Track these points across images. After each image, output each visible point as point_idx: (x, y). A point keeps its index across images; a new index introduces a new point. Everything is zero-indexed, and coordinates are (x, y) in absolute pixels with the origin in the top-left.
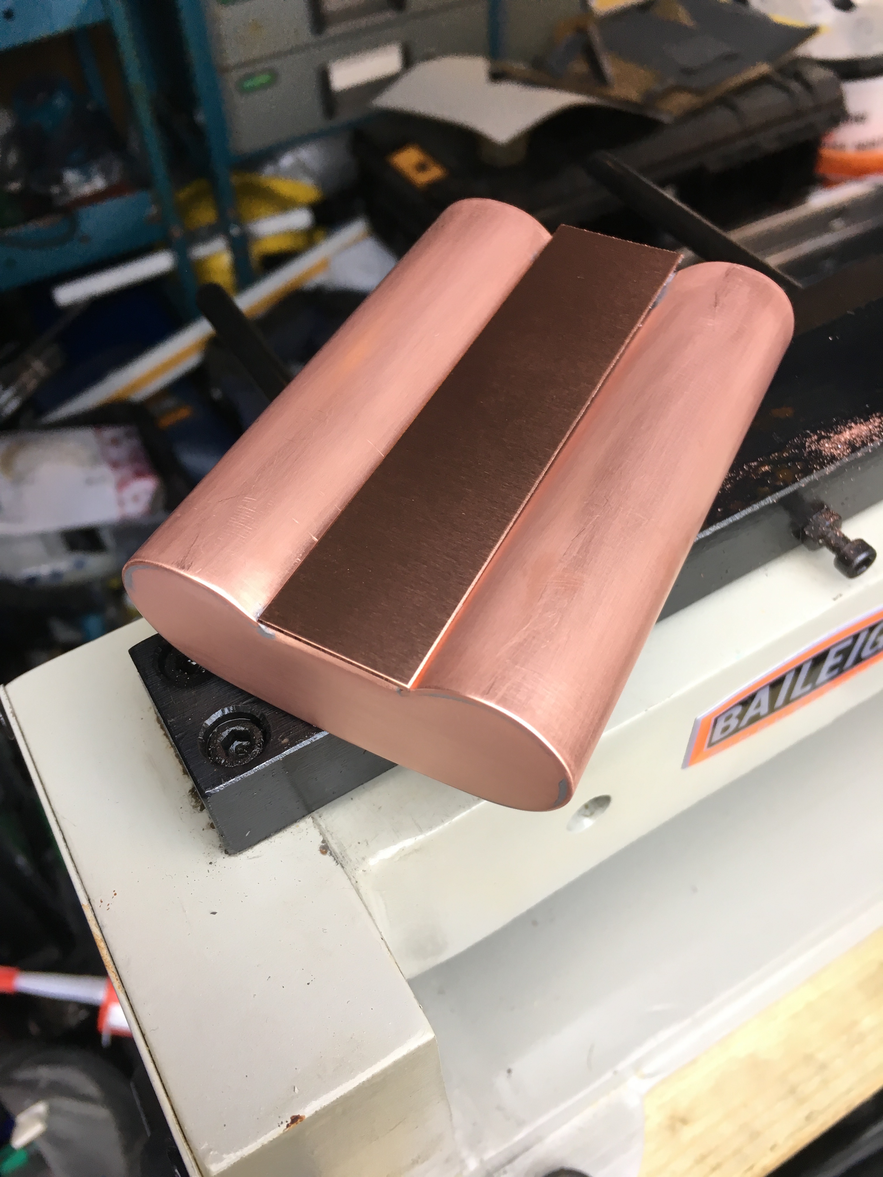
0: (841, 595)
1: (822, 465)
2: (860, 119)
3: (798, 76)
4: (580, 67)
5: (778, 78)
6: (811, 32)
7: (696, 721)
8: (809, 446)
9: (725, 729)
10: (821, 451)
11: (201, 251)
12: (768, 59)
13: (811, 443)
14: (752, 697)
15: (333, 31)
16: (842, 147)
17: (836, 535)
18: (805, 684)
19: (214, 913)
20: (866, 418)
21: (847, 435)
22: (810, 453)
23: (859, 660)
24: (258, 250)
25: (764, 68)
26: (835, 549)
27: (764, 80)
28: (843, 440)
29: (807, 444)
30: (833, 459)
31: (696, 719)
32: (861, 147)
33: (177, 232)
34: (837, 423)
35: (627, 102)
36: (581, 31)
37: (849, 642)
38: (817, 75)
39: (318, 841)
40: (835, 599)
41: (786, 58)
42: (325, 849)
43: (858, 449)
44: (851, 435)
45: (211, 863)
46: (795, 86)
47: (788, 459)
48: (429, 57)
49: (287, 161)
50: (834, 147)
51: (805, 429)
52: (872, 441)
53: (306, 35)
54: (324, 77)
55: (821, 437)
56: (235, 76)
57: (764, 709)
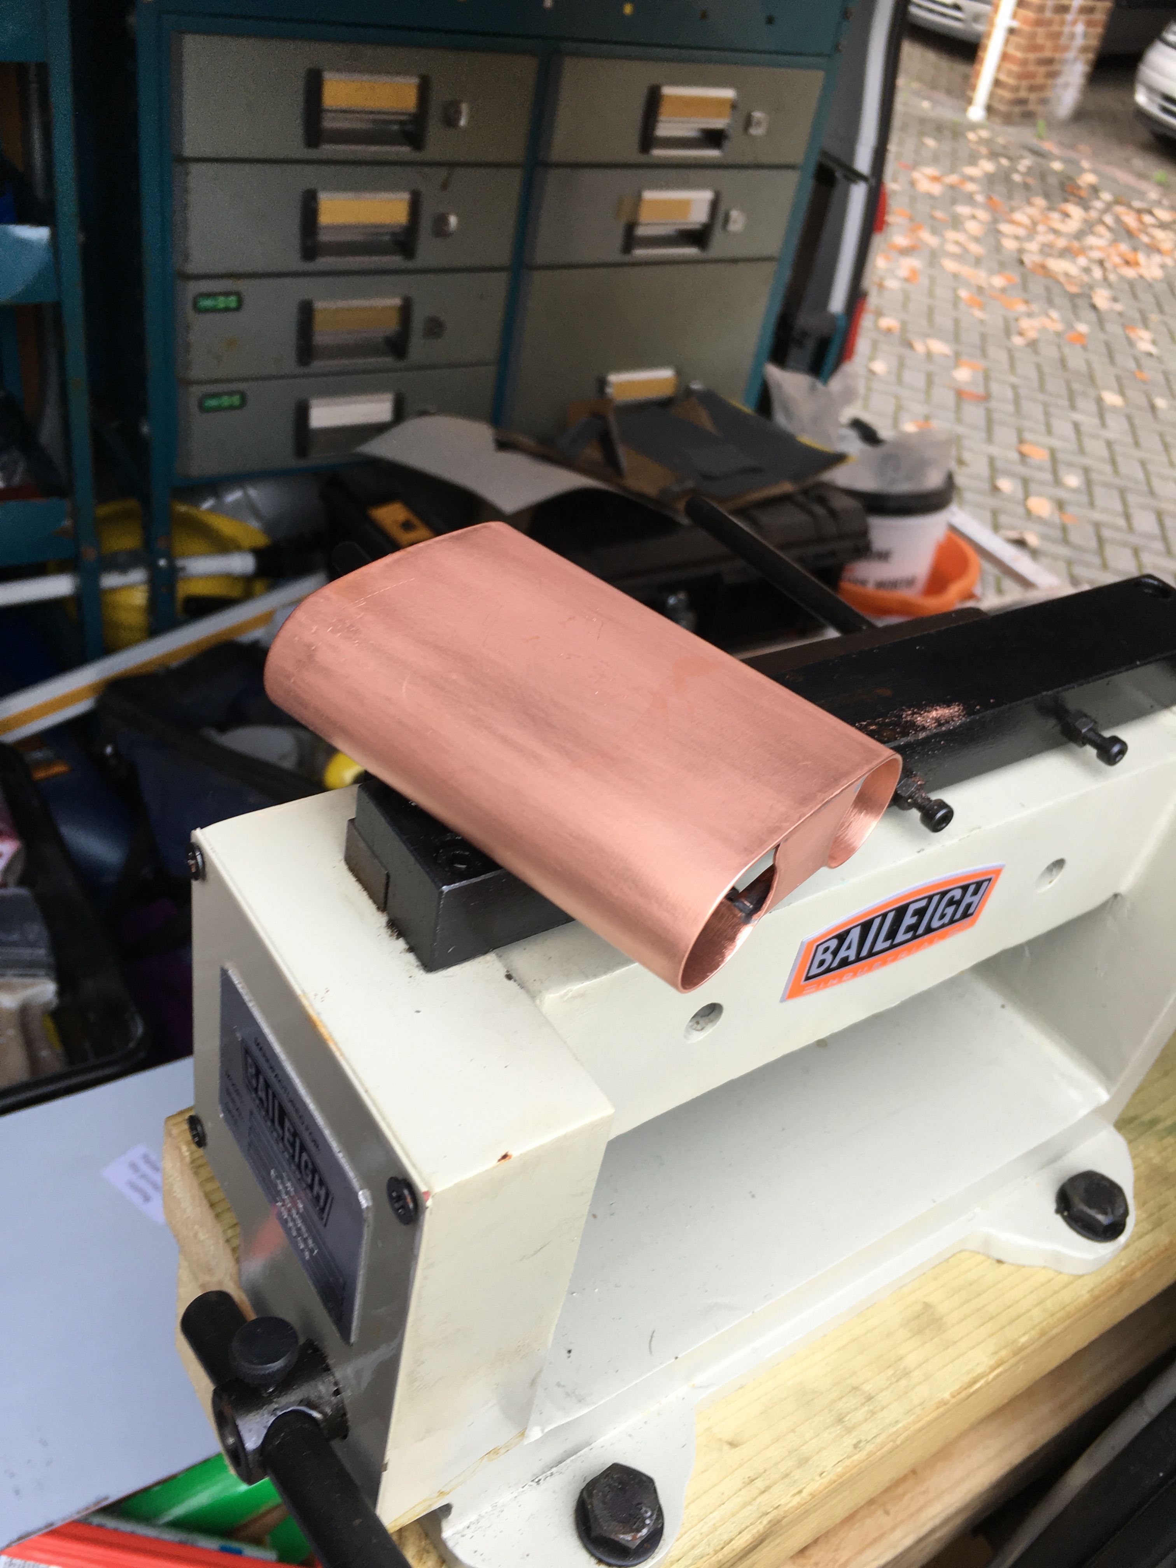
0: (923, 850)
1: (916, 731)
2: (884, 556)
3: (822, 500)
4: (593, 453)
5: (800, 498)
6: (839, 459)
7: (802, 943)
8: (906, 717)
9: (822, 963)
10: (915, 723)
11: (110, 580)
12: (795, 478)
13: (907, 715)
14: (848, 932)
15: (317, 365)
16: (864, 583)
17: (922, 796)
18: (886, 939)
19: (418, 1012)
20: (948, 705)
21: (934, 714)
22: (907, 722)
23: (929, 930)
24: (186, 589)
25: (787, 487)
26: (920, 808)
27: (785, 498)
28: (931, 717)
29: (904, 716)
30: (924, 728)
31: (802, 942)
32: (881, 585)
33: (90, 554)
34: (926, 705)
35: (643, 496)
36: (598, 416)
37: (923, 903)
38: (842, 503)
39: (503, 972)
40: (919, 852)
41: (810, 481)
42: (509, 977)
43: (943, 725)
44: (937, 714)
45: (411, 977)
46: (819, 510)
47: (890, 724)
48: (423, 413)
49: (233, 496)
50: (856, 582)
51: (903, 706)
52: (953, 721)
53: (290, 364)
54: (302, 412)
55: (913, 714)
56: (196, 391)
57: (852, 954)
